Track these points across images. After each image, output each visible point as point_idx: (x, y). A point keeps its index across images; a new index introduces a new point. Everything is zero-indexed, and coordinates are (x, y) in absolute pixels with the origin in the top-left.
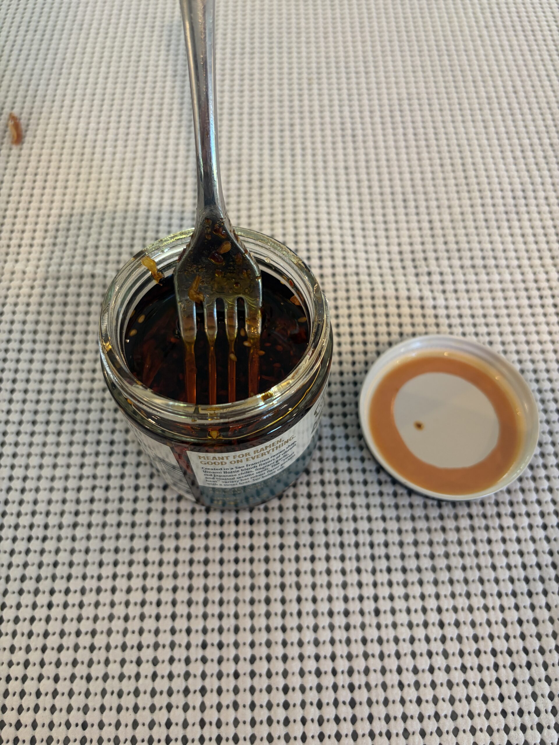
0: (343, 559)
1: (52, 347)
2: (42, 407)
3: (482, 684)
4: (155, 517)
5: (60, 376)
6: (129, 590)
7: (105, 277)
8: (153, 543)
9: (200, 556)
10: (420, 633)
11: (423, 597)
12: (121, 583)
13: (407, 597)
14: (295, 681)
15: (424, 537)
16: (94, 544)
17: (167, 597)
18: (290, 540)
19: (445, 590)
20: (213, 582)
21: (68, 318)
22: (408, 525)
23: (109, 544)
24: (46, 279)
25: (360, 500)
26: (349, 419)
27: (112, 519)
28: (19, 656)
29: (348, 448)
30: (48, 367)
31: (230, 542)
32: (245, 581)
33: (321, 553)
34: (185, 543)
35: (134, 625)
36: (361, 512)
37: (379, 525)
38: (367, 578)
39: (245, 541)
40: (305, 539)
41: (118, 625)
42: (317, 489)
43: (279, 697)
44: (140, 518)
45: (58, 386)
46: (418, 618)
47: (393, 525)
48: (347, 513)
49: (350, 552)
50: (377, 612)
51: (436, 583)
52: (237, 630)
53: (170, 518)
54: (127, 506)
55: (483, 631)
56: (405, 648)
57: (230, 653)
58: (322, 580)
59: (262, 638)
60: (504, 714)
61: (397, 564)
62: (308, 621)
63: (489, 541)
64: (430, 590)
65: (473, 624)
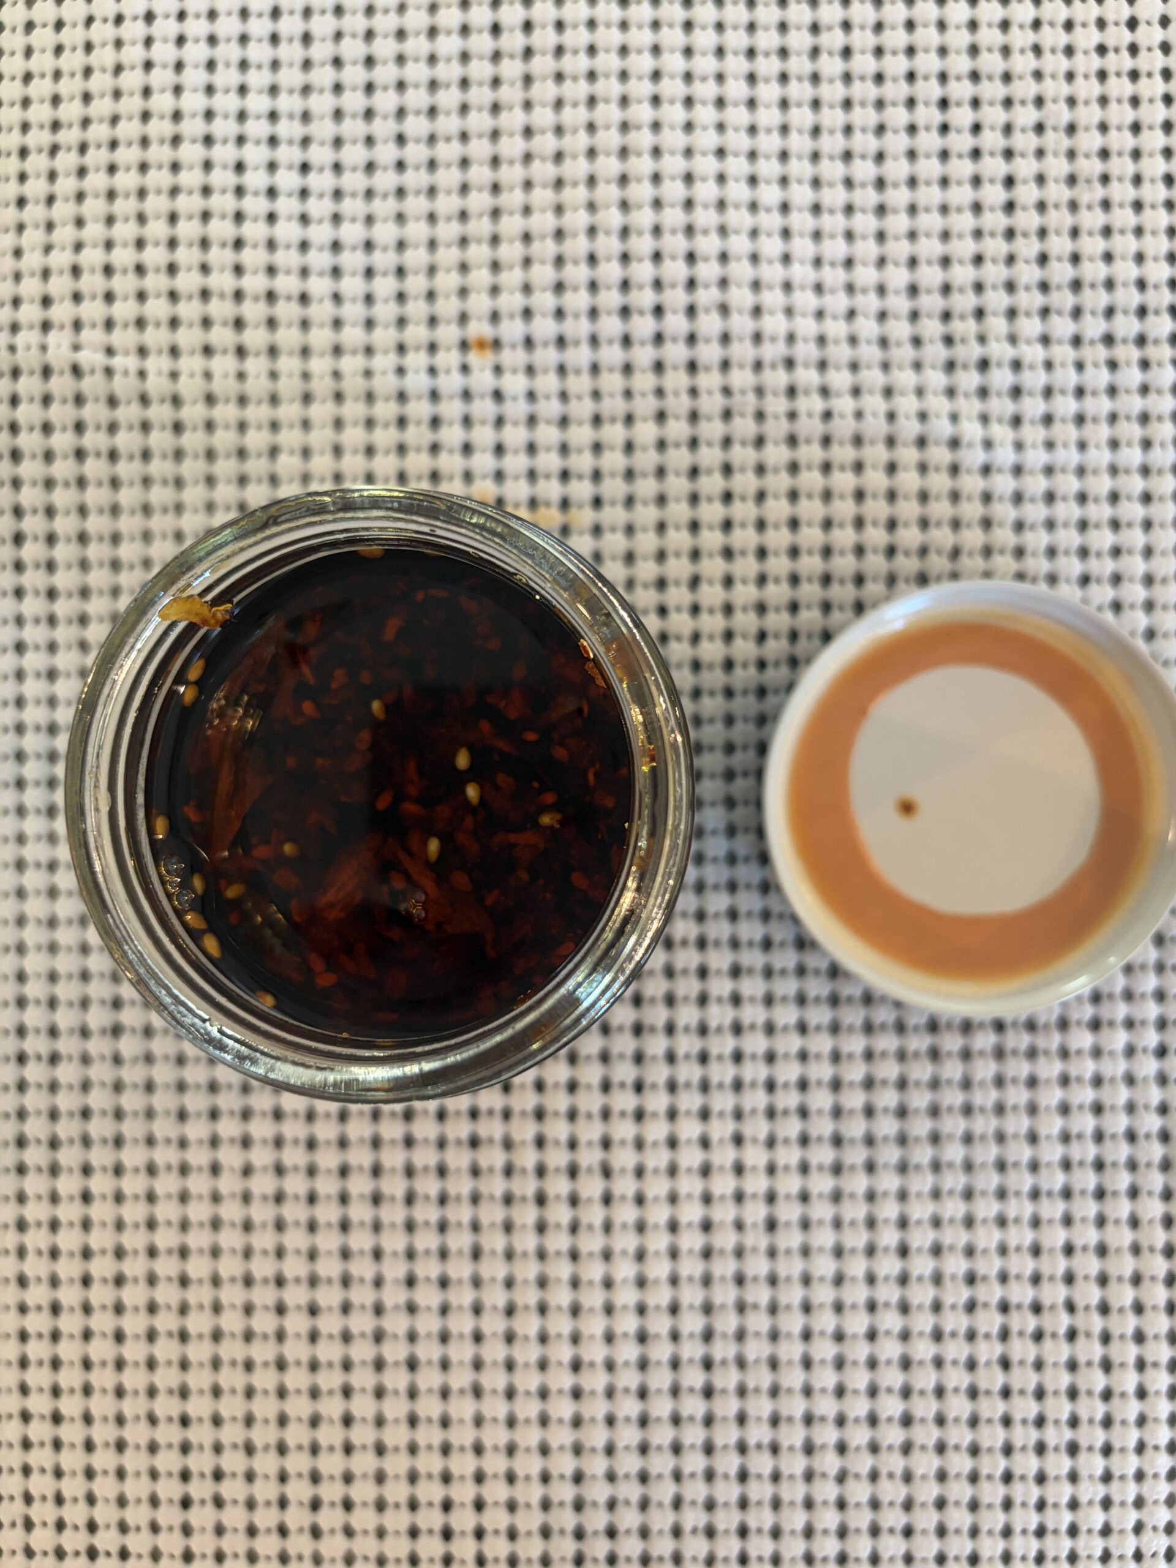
0: (705, 1114)
3: (972, 1365)
5: (34, 660)
6: (247, 1171)
7: (110, 373)
10: (857, 1267)
11: (871, 1196)
12: (230, 1157)
13: (837, 1197)
14: (594, 1352)
15: (889, 1070)
16: (164, 1073)
17: (327, 1186)
18: (591, 1074)
19: (923, 1182)
20: (425, 1157)
21: (30, 496)
22: (855, 1044)
23: (195, 1074)
25: (752, 987)
26: (740, 785)
28: (37, 1295)
29: (732, 859)
32: (493, 1158)
33: (658, 1102)
35: (263, 1240)
36: (754, 1014)
37: (792, 1043)
38: (755, 1156)
40: (624, 1072)
41: (229, 1239)
43: (562, 1380)
45: (33, 687)
46: (857, 1239)
47: (822, 1044)
48: (719, 1015)
49: (723, 1101)
50: (772, 1225)
51: (903, 1168)
52: (476, 1254)
55: (989, 1266)
56: (824, 1294)
57: (464, 1297)
58: (657, 1159)
59: (528, 1270)
60: (1007, 1421)
61: (823, 1127)
62: (625, 1242)
63: (1032, 1082)
64: (889, 1182)
65: (970, 1251)
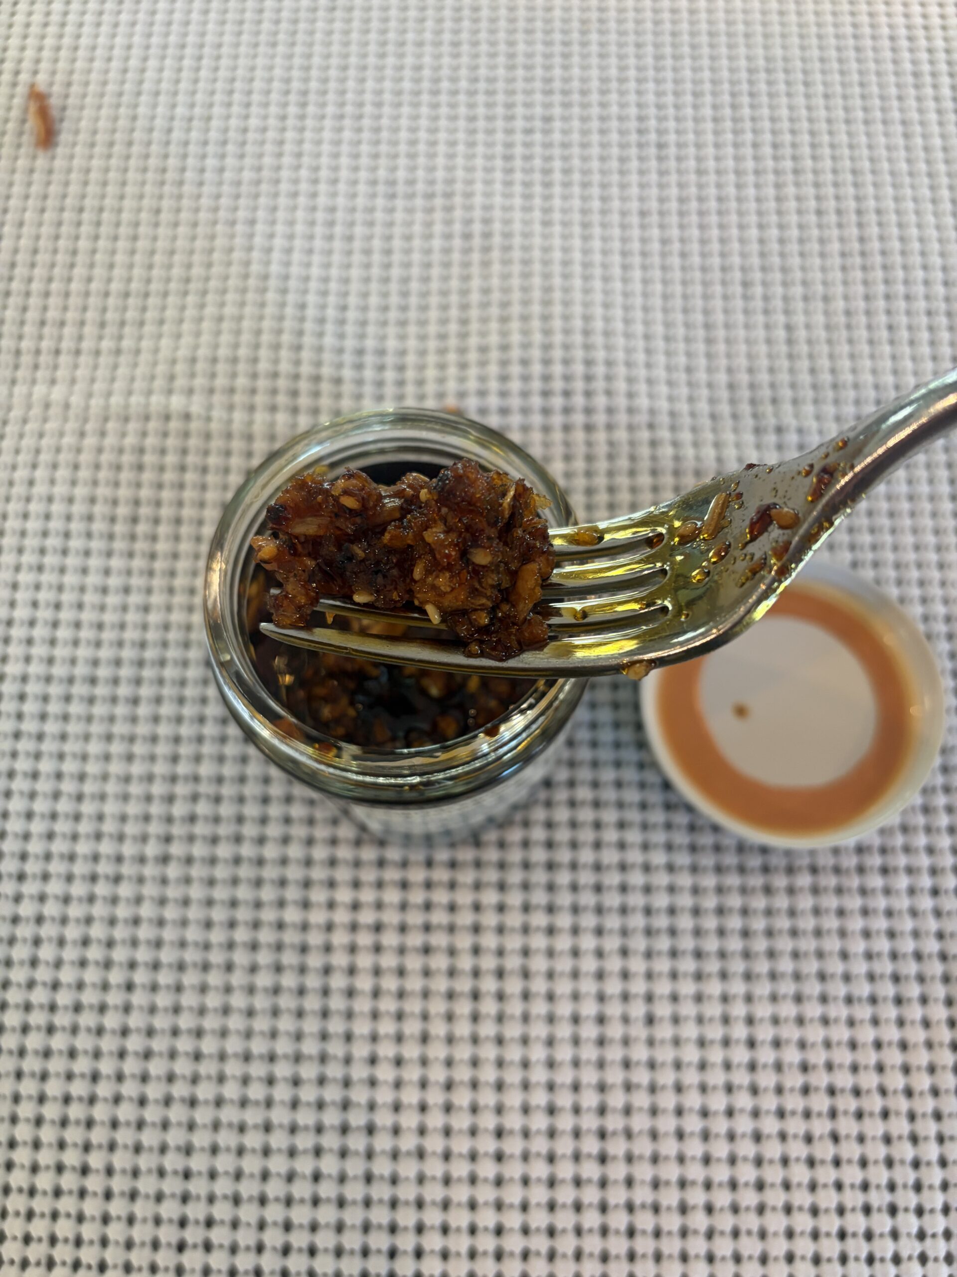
0: (599, 931)
1: (119, 545)
2: (105, 653)
3: (809, 1139)
4: (295, 851)
5: (135, 599)
6: (253, 969)
7: (209, 419)
8: (292, 893)
9: (367, 917)
10: (716, 1055)
11: (725, 998)
12: (241, 957)
13: (699, 998)
14: (513, 1121)
15: (735, 901)
16: (196, 892)
17: (314, 982)
18: (515, 899)
19: (763, 989)
20: (389, 961)
21: (145, 493)
22: (709, 881)
23: (220, 893)
24: (106, 419)
25: (634, 836)
26: (624, 695)
27: (224, 851)
28: (83, 1065)
29: (617, 745)
30: (114, 581)
31: (417, 897)
32: (440, 962)
33: (564, 921)
34: (344, 895)
35: (261, 1024)
36: (635, 856)
37: (662, 879)
38: (637, 965)
39: (441, 897)
40: (539, 897)
41: (235, 1023)
42: (562, 814)
43: (487, 1145)
44: (271, 852)
45: (132, 617)
46: (715, 1032)
47: (685, 880)
48: (610, 857)
49: (613, 922)
50: (650, 1020)
51: (748, 977)
52: (425, 1038)
53: (320, 853)
54: (250, 830)
55: (818, 1057)
56: (691, 1077)
57: (412, 1074)
58: (564, 965)
59: (463, 1052)
60: (839, 1186)
61: (687, 943)
62: (539, 1030)
63: (841, 913)
64: (738, 987)
65: (802, 1045)
